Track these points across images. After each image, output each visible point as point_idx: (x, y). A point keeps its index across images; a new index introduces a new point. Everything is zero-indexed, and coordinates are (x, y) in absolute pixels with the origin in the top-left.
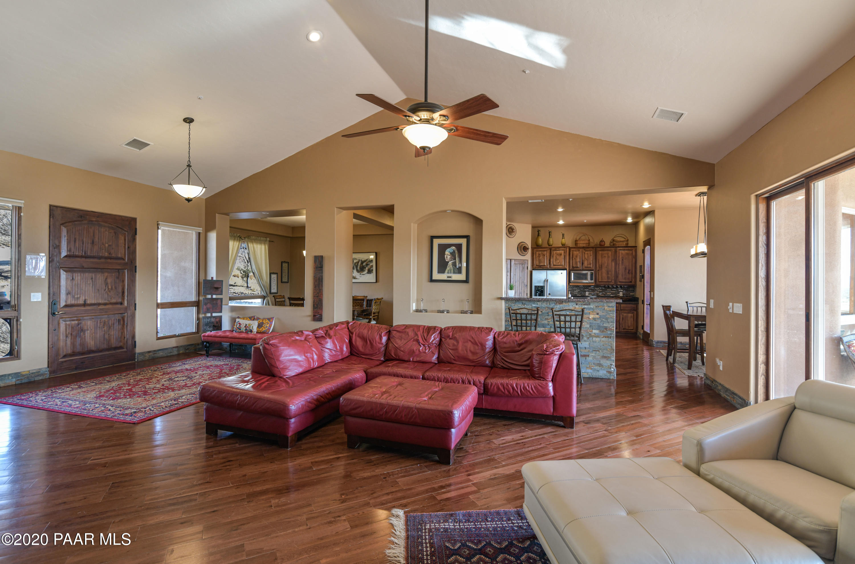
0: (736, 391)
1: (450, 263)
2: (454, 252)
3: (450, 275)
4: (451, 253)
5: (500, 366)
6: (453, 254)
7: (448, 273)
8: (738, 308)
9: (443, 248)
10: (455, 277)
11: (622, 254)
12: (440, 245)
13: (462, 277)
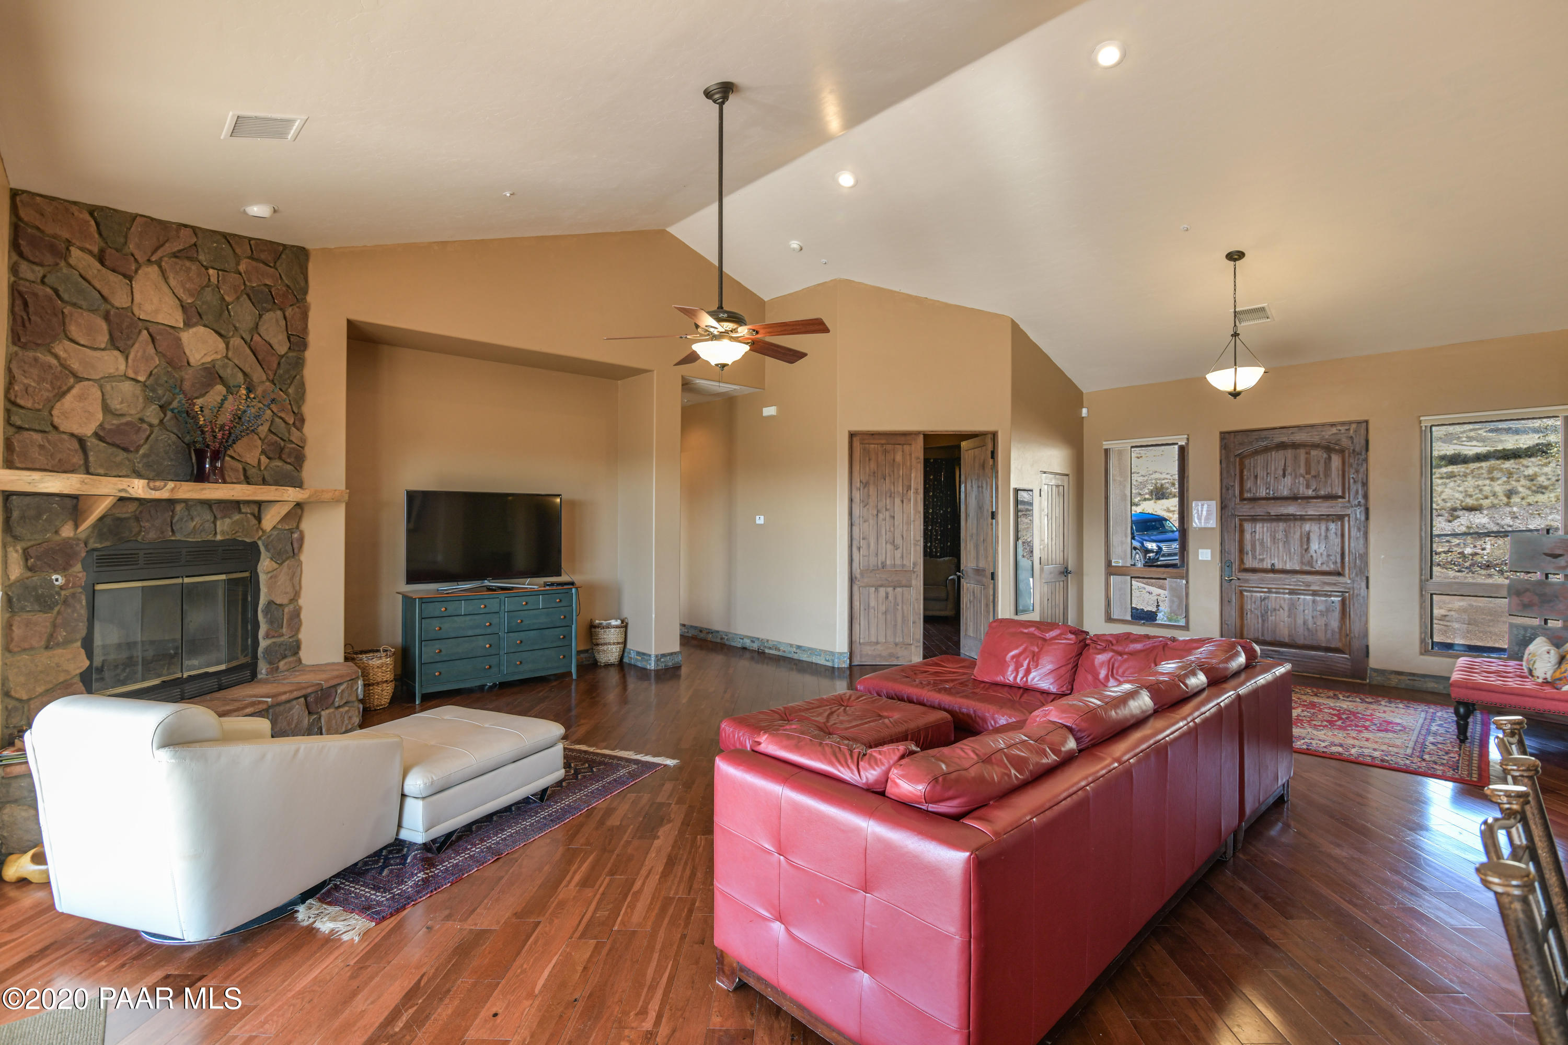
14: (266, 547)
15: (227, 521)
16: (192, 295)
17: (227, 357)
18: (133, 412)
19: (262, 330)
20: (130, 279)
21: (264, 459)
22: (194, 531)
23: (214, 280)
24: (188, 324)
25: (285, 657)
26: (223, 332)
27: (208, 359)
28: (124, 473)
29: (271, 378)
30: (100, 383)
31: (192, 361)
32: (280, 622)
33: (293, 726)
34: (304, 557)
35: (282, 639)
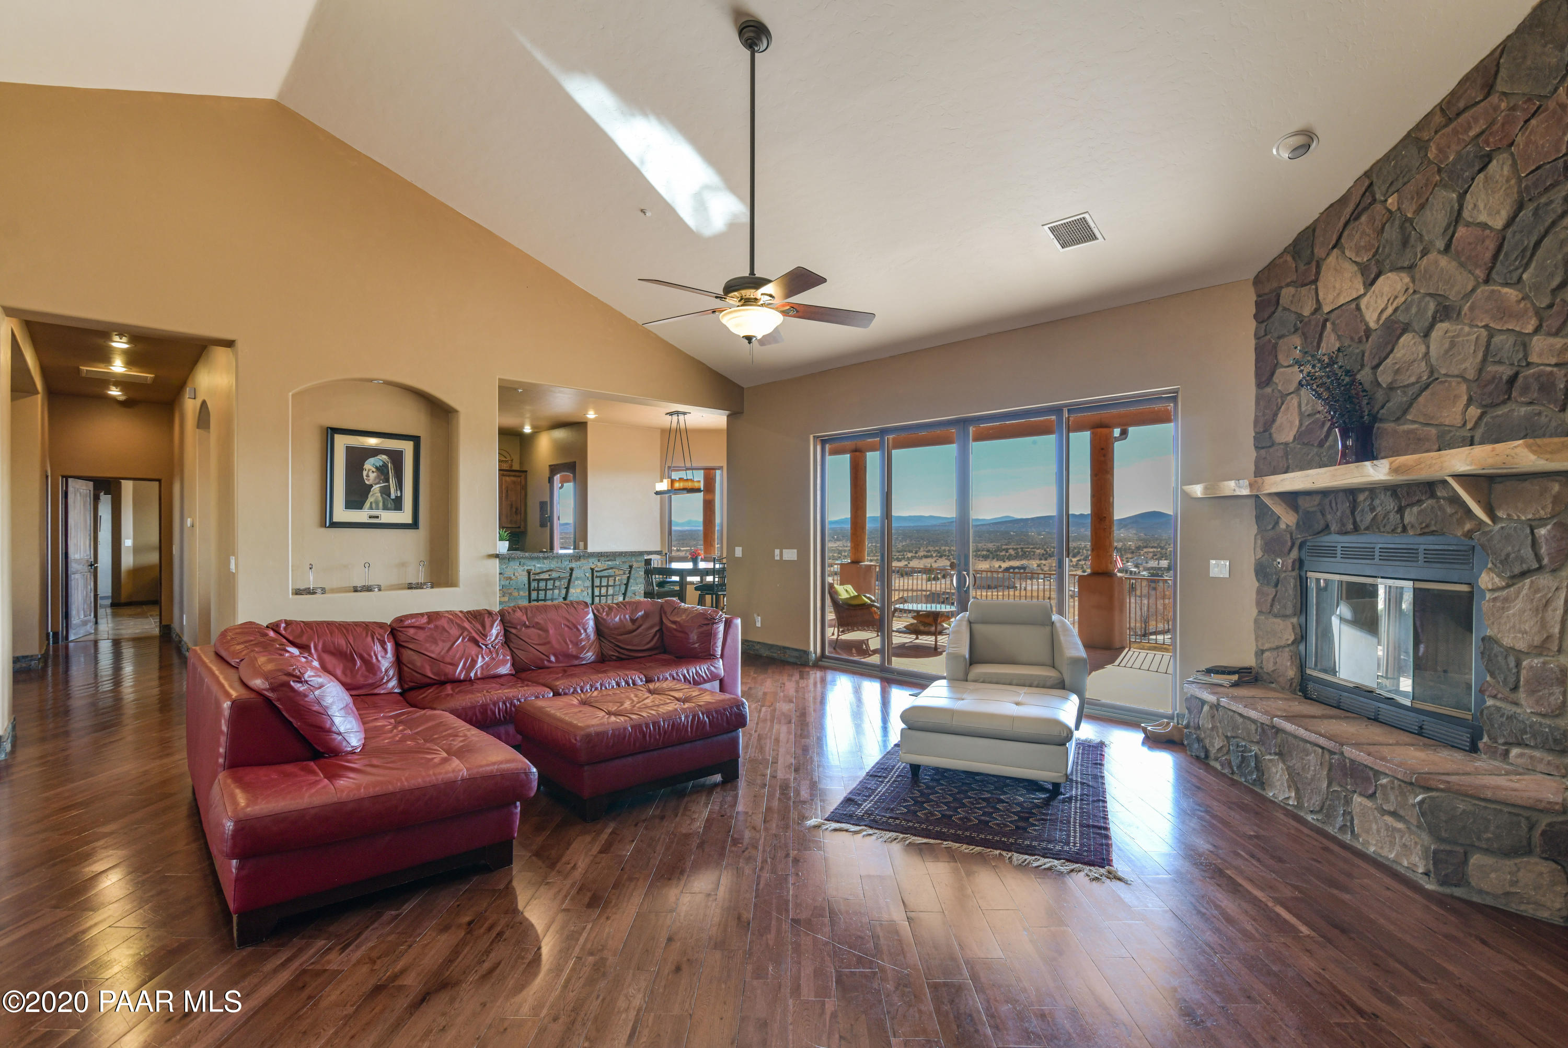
0: (787, 644)
1: (376, 488)
2: (385, 466)
3: (374, 512)
4: (377, 468)
5: (614, 658)
6: (382, 470)
7: (371, 508)
8: (790, 555)
9: (356, 458)
10: (388, 517)
11: (506, 481)
12: (350, 450)
13: (405, 516)
14: (1483, 547)
15: (1416, 508)
16: (1369, 246)
17: (1414, 291)
19: (1467, 215)
20: (1316, 280)
21: (1470, 409)
23: (1394, 208)
24: (1369, 284)
26: (1407, 263)
27: (1391, 311)
29: (1484, 279)
30: (1297, 393)
31: (1372, 325)
32: (1512, 679)
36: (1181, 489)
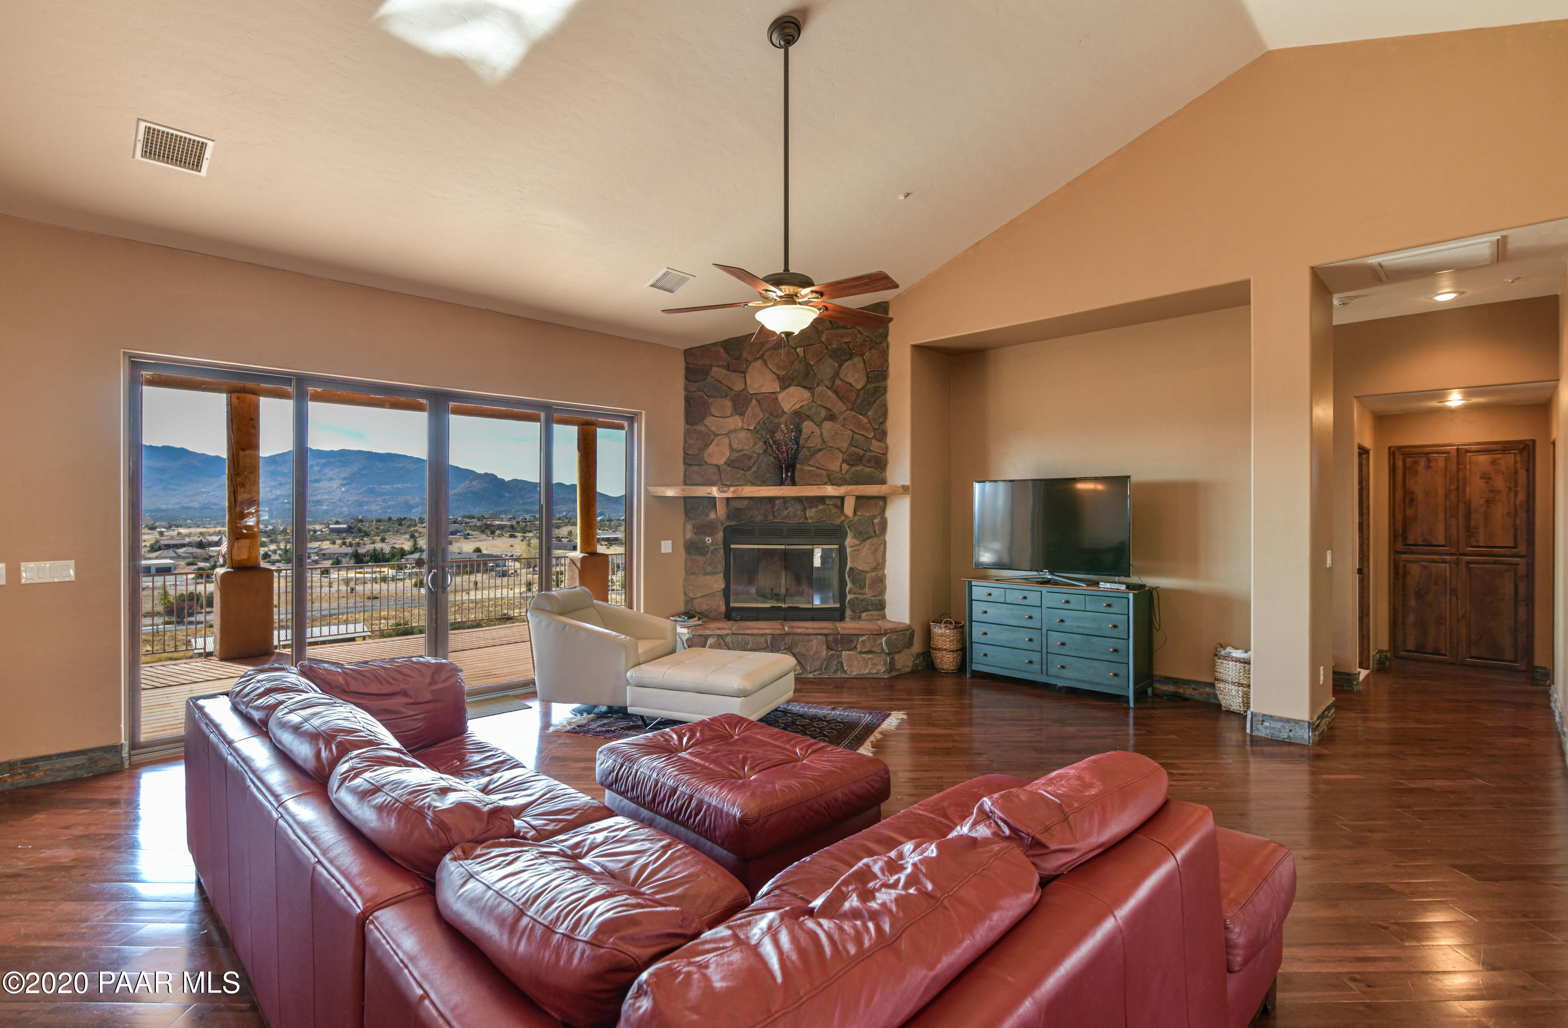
14: (849, 527)
15: (814, 510)
16: (784, 368)
17: (813, 401)
18: (747, 448)
19: (842, 376)
20: (744, 372)
21: (845, 466)
22: (787, 516)
23: (801, 354)
24: (783, 388)
25: (867, 610)
26: (808, 386)
27: (798, 406)
28: (742, 483)
29: (850, 408)
30: (728, 434)
31: (786, 410)
32: (862, 584)
33: (812, 653)
34: (888, 538)
35: (865, 596)
36: (646, 490)
